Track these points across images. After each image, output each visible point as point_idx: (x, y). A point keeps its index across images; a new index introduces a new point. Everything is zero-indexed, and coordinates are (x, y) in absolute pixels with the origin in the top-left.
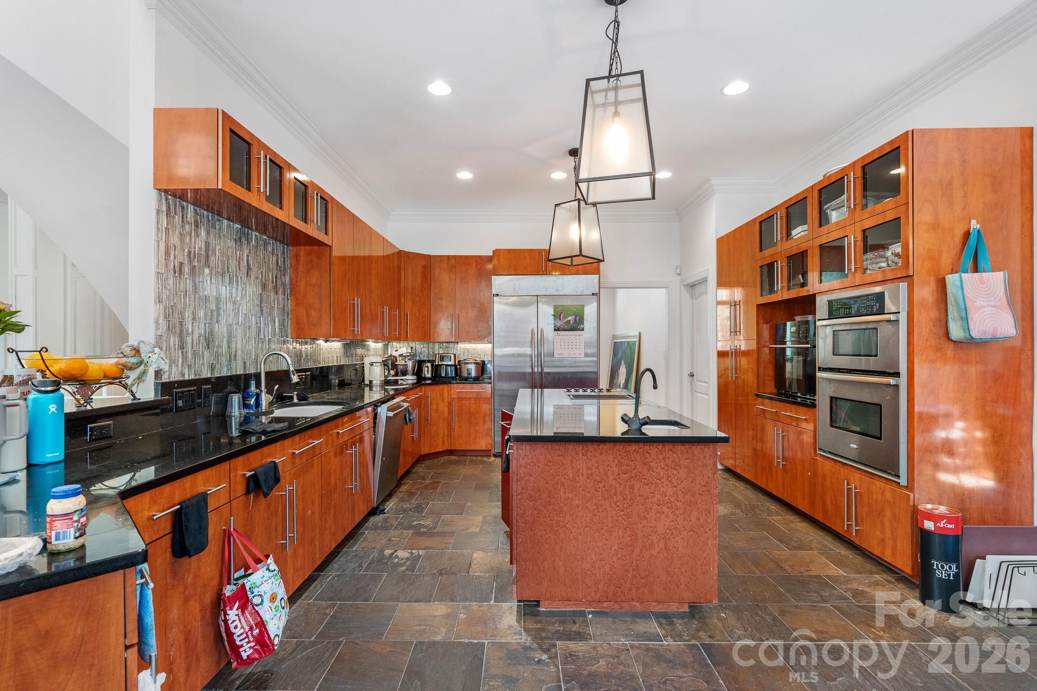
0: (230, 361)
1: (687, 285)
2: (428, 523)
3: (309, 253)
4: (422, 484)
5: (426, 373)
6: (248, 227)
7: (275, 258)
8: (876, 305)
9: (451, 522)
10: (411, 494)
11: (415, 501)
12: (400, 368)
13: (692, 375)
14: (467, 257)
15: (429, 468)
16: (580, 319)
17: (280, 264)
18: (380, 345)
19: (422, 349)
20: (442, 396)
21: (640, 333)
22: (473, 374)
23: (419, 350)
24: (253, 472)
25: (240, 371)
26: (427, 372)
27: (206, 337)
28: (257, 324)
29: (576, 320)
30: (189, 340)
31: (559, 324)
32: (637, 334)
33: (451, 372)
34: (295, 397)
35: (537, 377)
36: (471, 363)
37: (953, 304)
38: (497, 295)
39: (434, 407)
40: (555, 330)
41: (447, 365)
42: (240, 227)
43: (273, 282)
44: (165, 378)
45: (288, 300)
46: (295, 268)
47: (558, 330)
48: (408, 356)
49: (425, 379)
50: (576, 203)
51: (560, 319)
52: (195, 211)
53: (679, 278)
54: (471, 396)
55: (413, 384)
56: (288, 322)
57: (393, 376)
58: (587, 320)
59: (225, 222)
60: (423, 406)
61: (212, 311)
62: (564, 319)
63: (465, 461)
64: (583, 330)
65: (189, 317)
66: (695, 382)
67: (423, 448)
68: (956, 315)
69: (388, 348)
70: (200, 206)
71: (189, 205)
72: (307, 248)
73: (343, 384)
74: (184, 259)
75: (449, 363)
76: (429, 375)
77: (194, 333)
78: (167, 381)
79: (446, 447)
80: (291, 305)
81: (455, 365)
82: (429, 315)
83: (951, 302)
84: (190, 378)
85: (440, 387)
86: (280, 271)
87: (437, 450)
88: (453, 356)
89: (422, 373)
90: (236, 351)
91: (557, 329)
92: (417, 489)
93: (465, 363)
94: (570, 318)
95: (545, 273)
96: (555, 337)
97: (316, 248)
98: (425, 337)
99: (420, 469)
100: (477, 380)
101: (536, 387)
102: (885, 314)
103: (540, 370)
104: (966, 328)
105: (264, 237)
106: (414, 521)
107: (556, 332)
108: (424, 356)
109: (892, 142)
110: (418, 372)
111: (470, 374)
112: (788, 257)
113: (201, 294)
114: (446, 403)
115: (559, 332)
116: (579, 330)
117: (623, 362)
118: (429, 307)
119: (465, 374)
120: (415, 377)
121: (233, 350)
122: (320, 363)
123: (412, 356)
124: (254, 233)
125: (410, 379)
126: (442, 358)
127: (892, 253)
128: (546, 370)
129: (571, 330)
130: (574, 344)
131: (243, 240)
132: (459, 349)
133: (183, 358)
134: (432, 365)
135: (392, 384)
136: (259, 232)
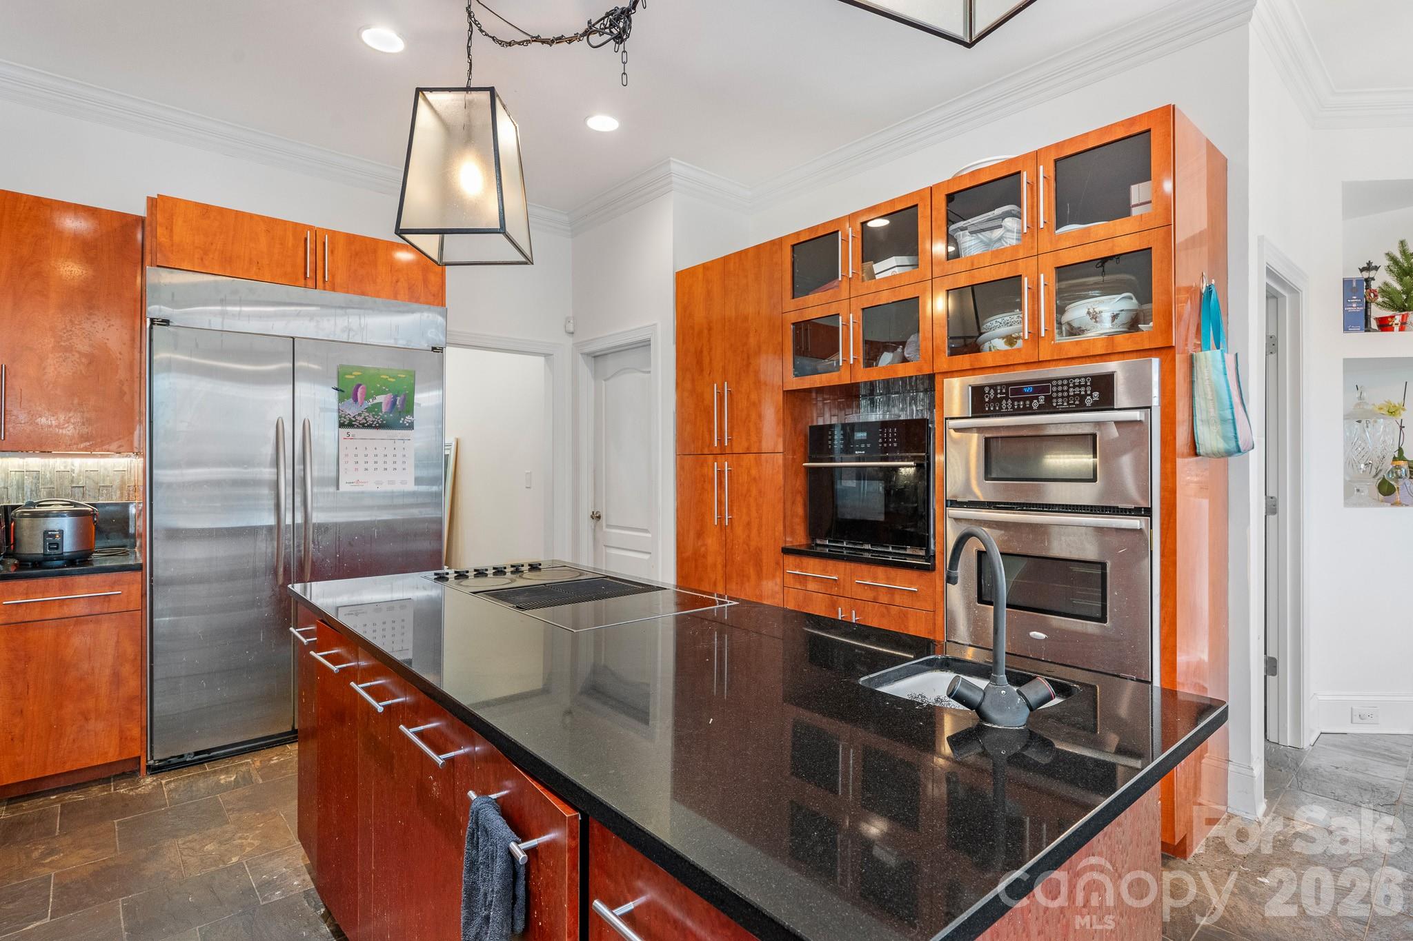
1: (588, 354)
8: (1091, 395)
13: (596, 517)
16: (404, 401)
21: (458, 441)
22: (68, 546)
29: (394, 403)
31: (352, 411)
32: (453, 441)
36: (61, 514)
37: (1210, 397)
38: (166, 322)
40: (342, 425)
47: (350, 425)
51: (356, 400)
53: (569, 341)
58: (419, 405)
62: (367, 399)
64: (411, 426)
66: (605, 529)
68: (1212, 414)
83: (1206, 394)
91: (346, 424)
93: (38, 514)
94: (380, 399)
95: (311, 282)
96: (341, 442)
100: (82, 563)
102: (1113, 409)
103: (299, 519)
104: (1231, 435)
107: (344, 431)
109: (1132, 121)
111: (54, 545)
112: (863, 309)
115: (351, 430)
116: (403, 427)
119: (38, 548)
127: (1089, 313)
128: (319, 517)
129: (381, 426)
130: (390, 459)
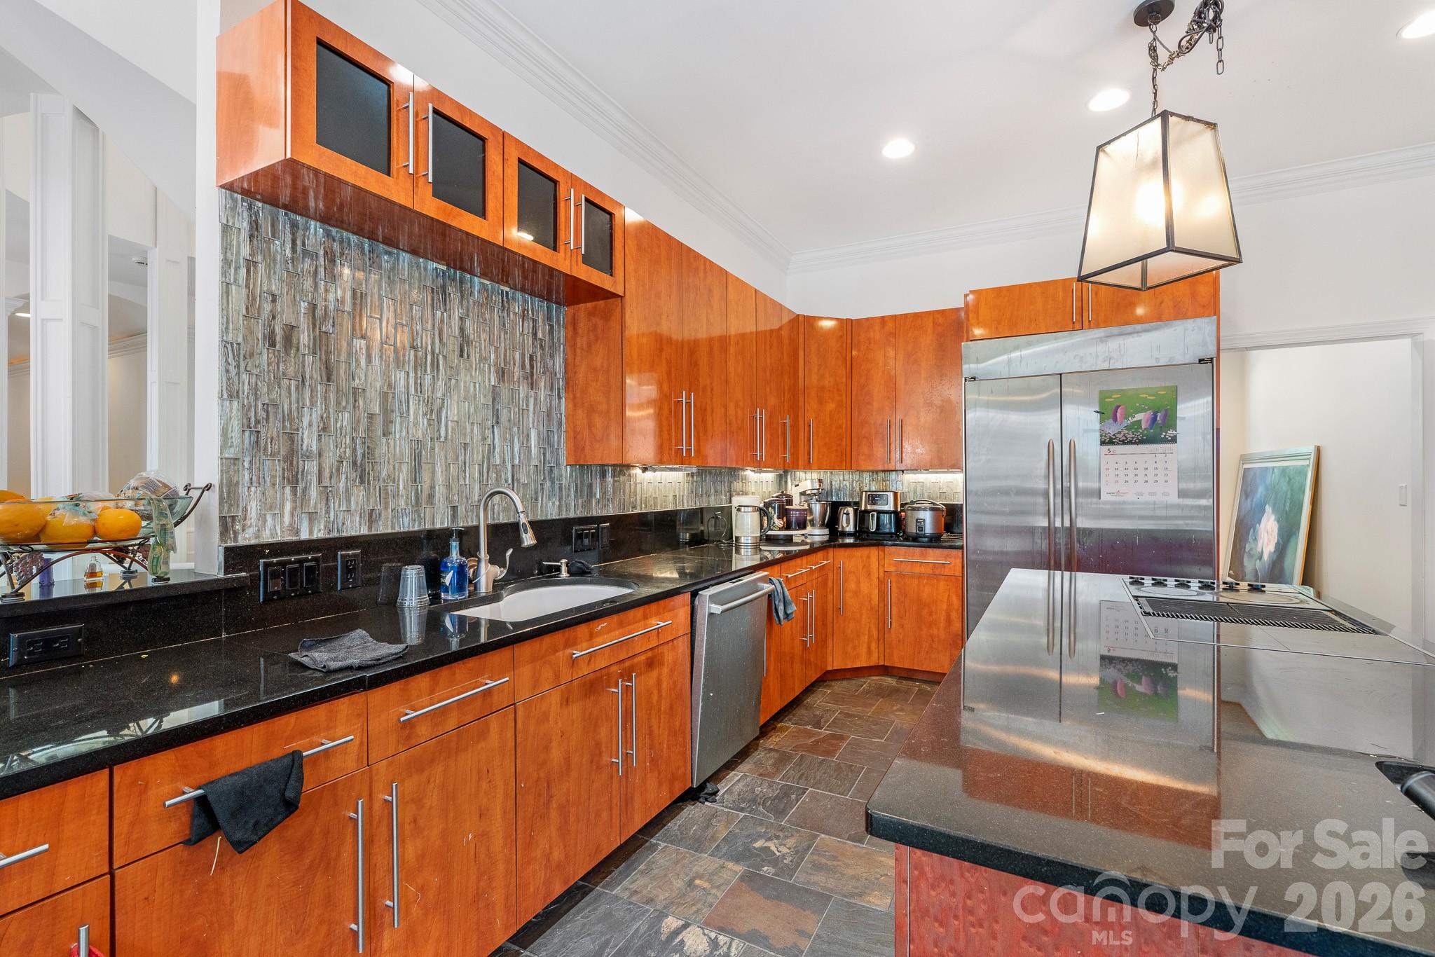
0: (418, 503)
2: (785, 850)
3: (591, 314)
4: (810, 734)
5: (845, 525)
6: (462, 269)
7: (528, 325)
9: (835, 858)
10: (783, 759)
11: (782, 779)
12: (794, 515)
14: (917, 316)
15: (837, 699)
16: (1165, 415)
17: (540, 335)
18: (769, 477)
19: (844, 483)
20: (867, 567)
21: (1318, 450)
22: (928, 529)
23: (836, 484)
24: (200, 791)
25: (442, 523)
26: (847, 523)
27: (354, 463)
28: (484, 439)
29: (1154, 419)
30: (312, 467)
31: (1112, 429)
32: (1311, 449)
33: (888, 523)
34: (564, 568)
35: (1062, 540)
36: (925, 509)
38: (974, 379)
39: (852, 586)
40: (1103, 443)
41: (879, 512)
42: (444, 268)
43: (523, 366)
44: (247, 538)
45: (560, 398)
46: (571, 343)
47: (1111, 442)
48: (815, 495)
49: (844, 534)
50: (1158, 122)
51: (1115, 420)
52: (328, 234)
54: (923, 570)
55: (822, 543)
56: (559, 437)
57: (780, 529)
58: (1183, 419)
59: (405, 257)
60: (830, 584)
61: (371, 416)
62: (1126, 418)
63: (907, 692)
64: (1174, 440)
65: (310, 425)
67: (830, 659)
69: (786, 482)
70: (341, 224)
71: (313, 223)
72: (589, 305)
73: (698, 540)
74: (297, 319)
75: (886, 508)
76: (850, 529)
77: (325, 455)
78: (253, 542)
79: (874, 661)
80: (566, 407)
81: (896, 513)
82: (849, 423)
84: (315, 536)
85: (864, 551)
86: (542, 348)
87: (858, 665)
88: (891, 495)
89: (838, 524)
90: (432, 487)
91: (1107, 441)
92: (797, 748)
93: (914, 509)
94: (1139, 417)
95: (1077, 326)
96: (1103, 455)
97: (601, 303)
98: (841, 462)
99: (819, 700)
100: (935, 541)
101: (1058, 568)
103: (1067, 524)
105: (502, 287)
106: (759, 837)
107: (1105, 448)
108: (845, 495)
110: (831, 522)
111: (921, 528)
113: (343, 383)
114: (875, 582)
115: (1112, 448)
116: (1165, 441)
117: (1268, 509)
118: (849, 409)
119: (912, 529)
120: (826, 531)
121: (426, 486)
122: (634, 507)
123: (821, 495)
124: (476, 279)
125: (817, 534)
126: (873, 498)
128: (1082, 523)
129: (1141, 442)
130: (1151, 472)
131: (451, 289)
132: (906, 484)
133: (294, 501)
134: (856, 511)
135: (782, 542)
136: (491, 280)
